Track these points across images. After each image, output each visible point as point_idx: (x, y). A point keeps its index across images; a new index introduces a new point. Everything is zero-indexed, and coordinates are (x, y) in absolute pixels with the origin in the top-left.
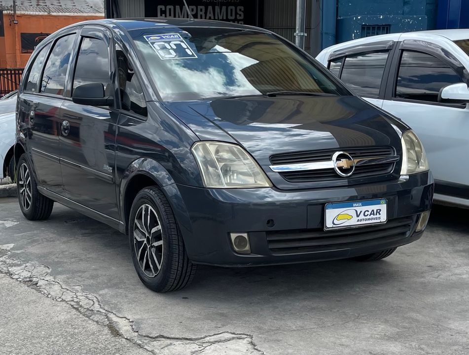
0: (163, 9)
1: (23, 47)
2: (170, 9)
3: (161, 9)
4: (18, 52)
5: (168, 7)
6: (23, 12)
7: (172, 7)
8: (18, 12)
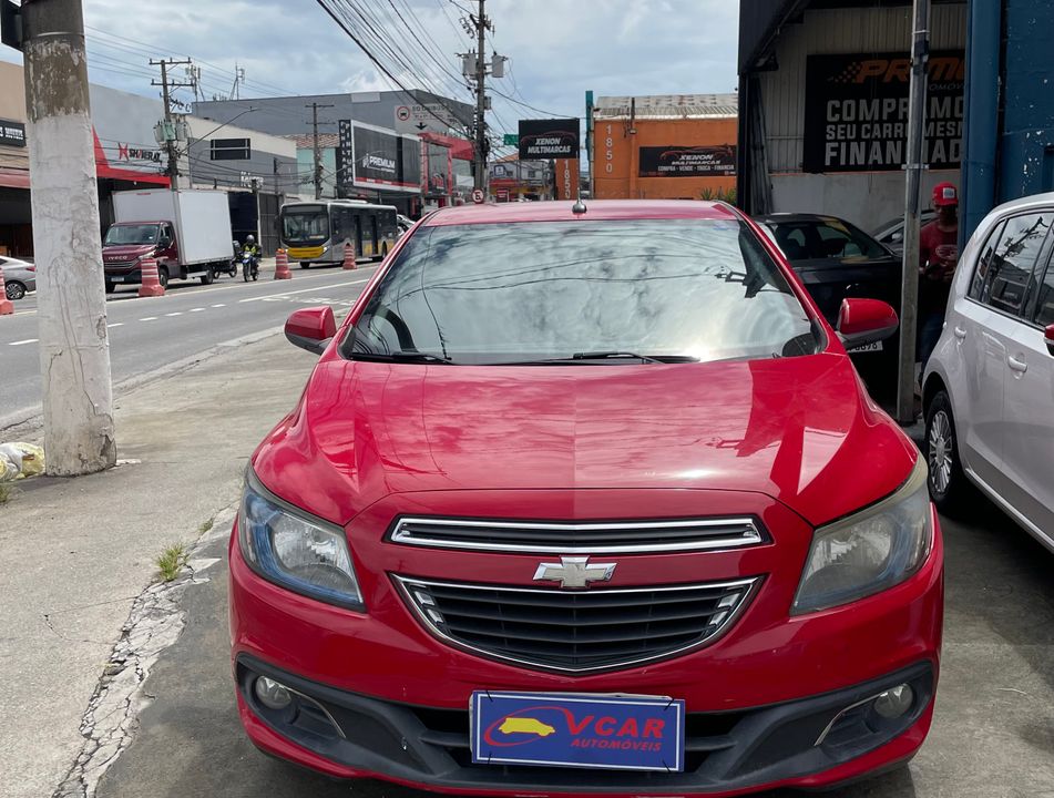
0: (838, 106)
1: (641, 168)
2: (849, 106)
3: (833, 106)
4: (633, 176)
5: (846, 103)
6: (645, 117)
7: (853, 103)
8: (637, 117)
